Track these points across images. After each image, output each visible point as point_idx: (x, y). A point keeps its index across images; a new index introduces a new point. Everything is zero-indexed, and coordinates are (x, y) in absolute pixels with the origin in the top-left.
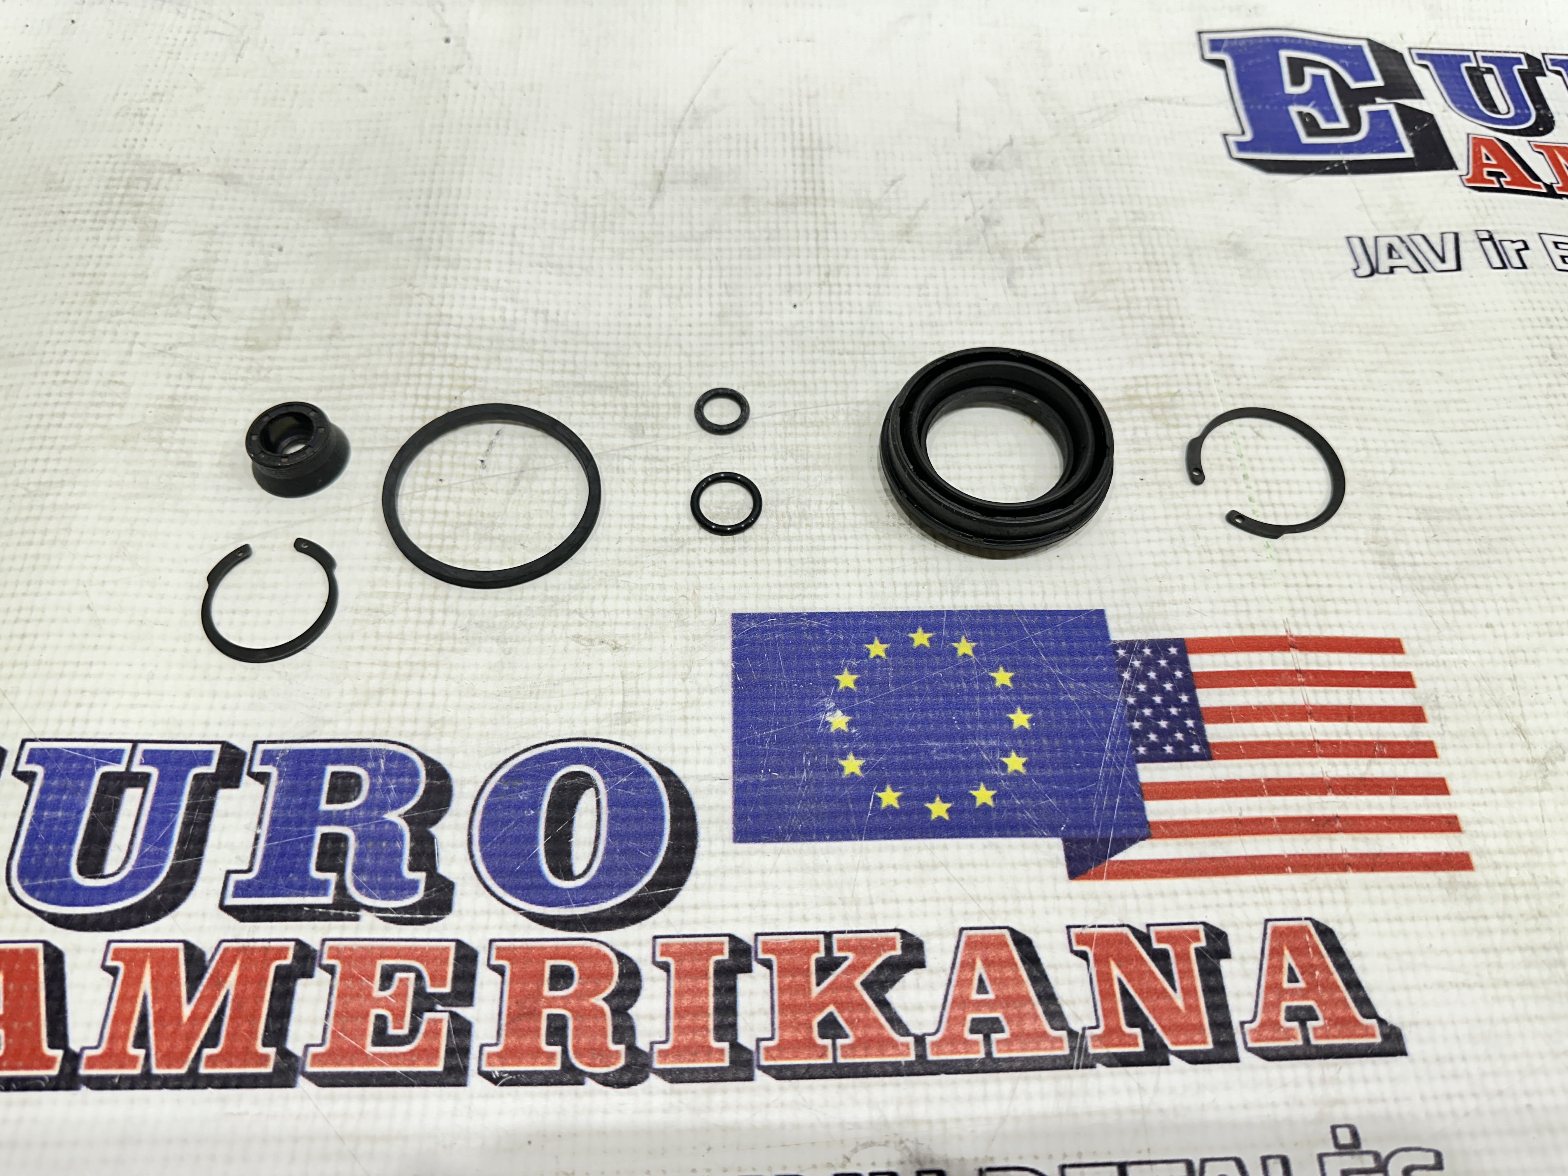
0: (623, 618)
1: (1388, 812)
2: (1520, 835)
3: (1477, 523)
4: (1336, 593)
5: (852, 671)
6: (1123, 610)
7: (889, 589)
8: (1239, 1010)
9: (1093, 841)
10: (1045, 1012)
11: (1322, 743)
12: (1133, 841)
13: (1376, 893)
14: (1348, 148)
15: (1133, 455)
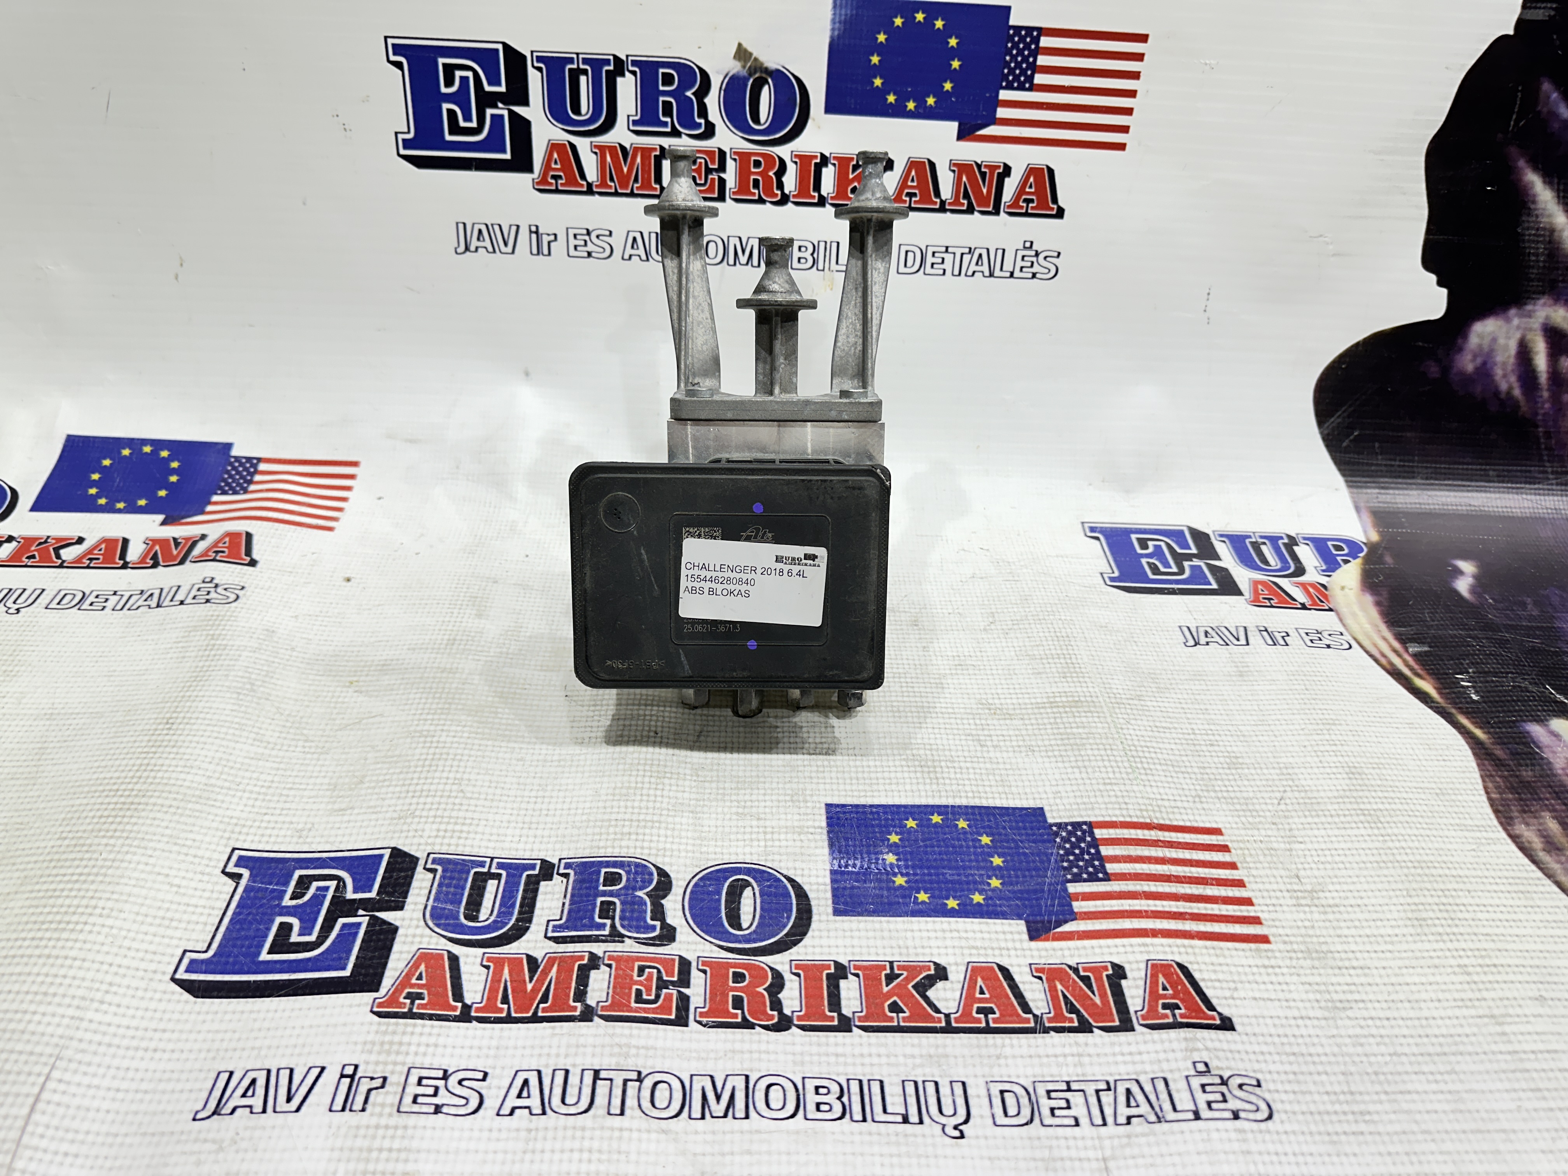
0: (763, 804)
1: (1217, 912)
2: (1298, 927)
3: (1265, 771)
4: (1179, 804)
5: (897, 834)
6: (1054, 808)
7: (917, 794)
8: (1134, 1005)
9: (1043, 922)
10: (1019, 1004)
11: (1176, 877)
12: (1066, 922)
13: (1212, 951)
14: (1177, 582)
15: (1055, 731)
